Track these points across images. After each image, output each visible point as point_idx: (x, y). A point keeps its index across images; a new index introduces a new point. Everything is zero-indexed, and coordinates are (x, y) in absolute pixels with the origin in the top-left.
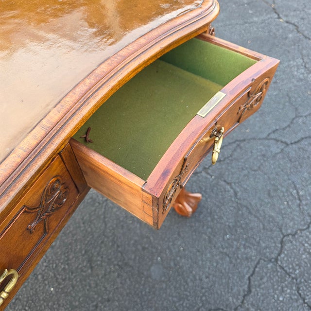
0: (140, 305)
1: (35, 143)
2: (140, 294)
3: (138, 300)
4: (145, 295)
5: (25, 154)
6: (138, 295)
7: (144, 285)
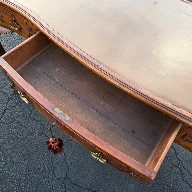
0: (115, 176)
1: (184, 114)
2: (120, 177)
3: (118, 176)
4: (120, 180)
5: (179, 112)
6: (120, 176)
7: (124, 179)
